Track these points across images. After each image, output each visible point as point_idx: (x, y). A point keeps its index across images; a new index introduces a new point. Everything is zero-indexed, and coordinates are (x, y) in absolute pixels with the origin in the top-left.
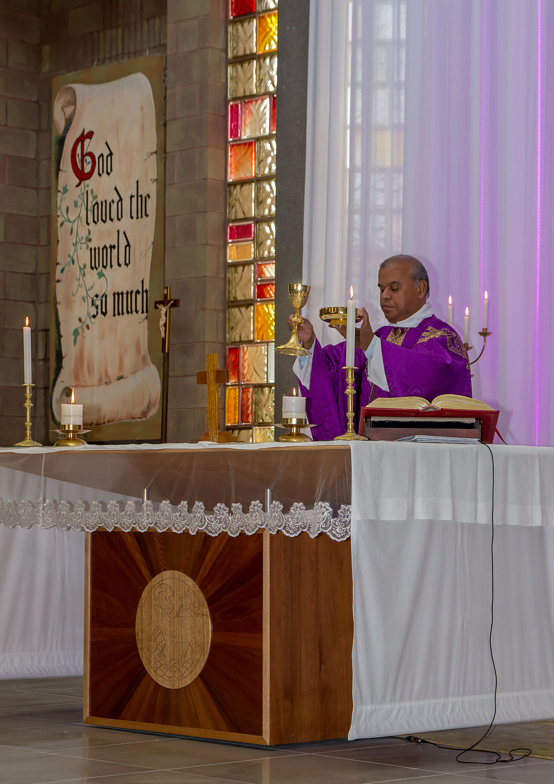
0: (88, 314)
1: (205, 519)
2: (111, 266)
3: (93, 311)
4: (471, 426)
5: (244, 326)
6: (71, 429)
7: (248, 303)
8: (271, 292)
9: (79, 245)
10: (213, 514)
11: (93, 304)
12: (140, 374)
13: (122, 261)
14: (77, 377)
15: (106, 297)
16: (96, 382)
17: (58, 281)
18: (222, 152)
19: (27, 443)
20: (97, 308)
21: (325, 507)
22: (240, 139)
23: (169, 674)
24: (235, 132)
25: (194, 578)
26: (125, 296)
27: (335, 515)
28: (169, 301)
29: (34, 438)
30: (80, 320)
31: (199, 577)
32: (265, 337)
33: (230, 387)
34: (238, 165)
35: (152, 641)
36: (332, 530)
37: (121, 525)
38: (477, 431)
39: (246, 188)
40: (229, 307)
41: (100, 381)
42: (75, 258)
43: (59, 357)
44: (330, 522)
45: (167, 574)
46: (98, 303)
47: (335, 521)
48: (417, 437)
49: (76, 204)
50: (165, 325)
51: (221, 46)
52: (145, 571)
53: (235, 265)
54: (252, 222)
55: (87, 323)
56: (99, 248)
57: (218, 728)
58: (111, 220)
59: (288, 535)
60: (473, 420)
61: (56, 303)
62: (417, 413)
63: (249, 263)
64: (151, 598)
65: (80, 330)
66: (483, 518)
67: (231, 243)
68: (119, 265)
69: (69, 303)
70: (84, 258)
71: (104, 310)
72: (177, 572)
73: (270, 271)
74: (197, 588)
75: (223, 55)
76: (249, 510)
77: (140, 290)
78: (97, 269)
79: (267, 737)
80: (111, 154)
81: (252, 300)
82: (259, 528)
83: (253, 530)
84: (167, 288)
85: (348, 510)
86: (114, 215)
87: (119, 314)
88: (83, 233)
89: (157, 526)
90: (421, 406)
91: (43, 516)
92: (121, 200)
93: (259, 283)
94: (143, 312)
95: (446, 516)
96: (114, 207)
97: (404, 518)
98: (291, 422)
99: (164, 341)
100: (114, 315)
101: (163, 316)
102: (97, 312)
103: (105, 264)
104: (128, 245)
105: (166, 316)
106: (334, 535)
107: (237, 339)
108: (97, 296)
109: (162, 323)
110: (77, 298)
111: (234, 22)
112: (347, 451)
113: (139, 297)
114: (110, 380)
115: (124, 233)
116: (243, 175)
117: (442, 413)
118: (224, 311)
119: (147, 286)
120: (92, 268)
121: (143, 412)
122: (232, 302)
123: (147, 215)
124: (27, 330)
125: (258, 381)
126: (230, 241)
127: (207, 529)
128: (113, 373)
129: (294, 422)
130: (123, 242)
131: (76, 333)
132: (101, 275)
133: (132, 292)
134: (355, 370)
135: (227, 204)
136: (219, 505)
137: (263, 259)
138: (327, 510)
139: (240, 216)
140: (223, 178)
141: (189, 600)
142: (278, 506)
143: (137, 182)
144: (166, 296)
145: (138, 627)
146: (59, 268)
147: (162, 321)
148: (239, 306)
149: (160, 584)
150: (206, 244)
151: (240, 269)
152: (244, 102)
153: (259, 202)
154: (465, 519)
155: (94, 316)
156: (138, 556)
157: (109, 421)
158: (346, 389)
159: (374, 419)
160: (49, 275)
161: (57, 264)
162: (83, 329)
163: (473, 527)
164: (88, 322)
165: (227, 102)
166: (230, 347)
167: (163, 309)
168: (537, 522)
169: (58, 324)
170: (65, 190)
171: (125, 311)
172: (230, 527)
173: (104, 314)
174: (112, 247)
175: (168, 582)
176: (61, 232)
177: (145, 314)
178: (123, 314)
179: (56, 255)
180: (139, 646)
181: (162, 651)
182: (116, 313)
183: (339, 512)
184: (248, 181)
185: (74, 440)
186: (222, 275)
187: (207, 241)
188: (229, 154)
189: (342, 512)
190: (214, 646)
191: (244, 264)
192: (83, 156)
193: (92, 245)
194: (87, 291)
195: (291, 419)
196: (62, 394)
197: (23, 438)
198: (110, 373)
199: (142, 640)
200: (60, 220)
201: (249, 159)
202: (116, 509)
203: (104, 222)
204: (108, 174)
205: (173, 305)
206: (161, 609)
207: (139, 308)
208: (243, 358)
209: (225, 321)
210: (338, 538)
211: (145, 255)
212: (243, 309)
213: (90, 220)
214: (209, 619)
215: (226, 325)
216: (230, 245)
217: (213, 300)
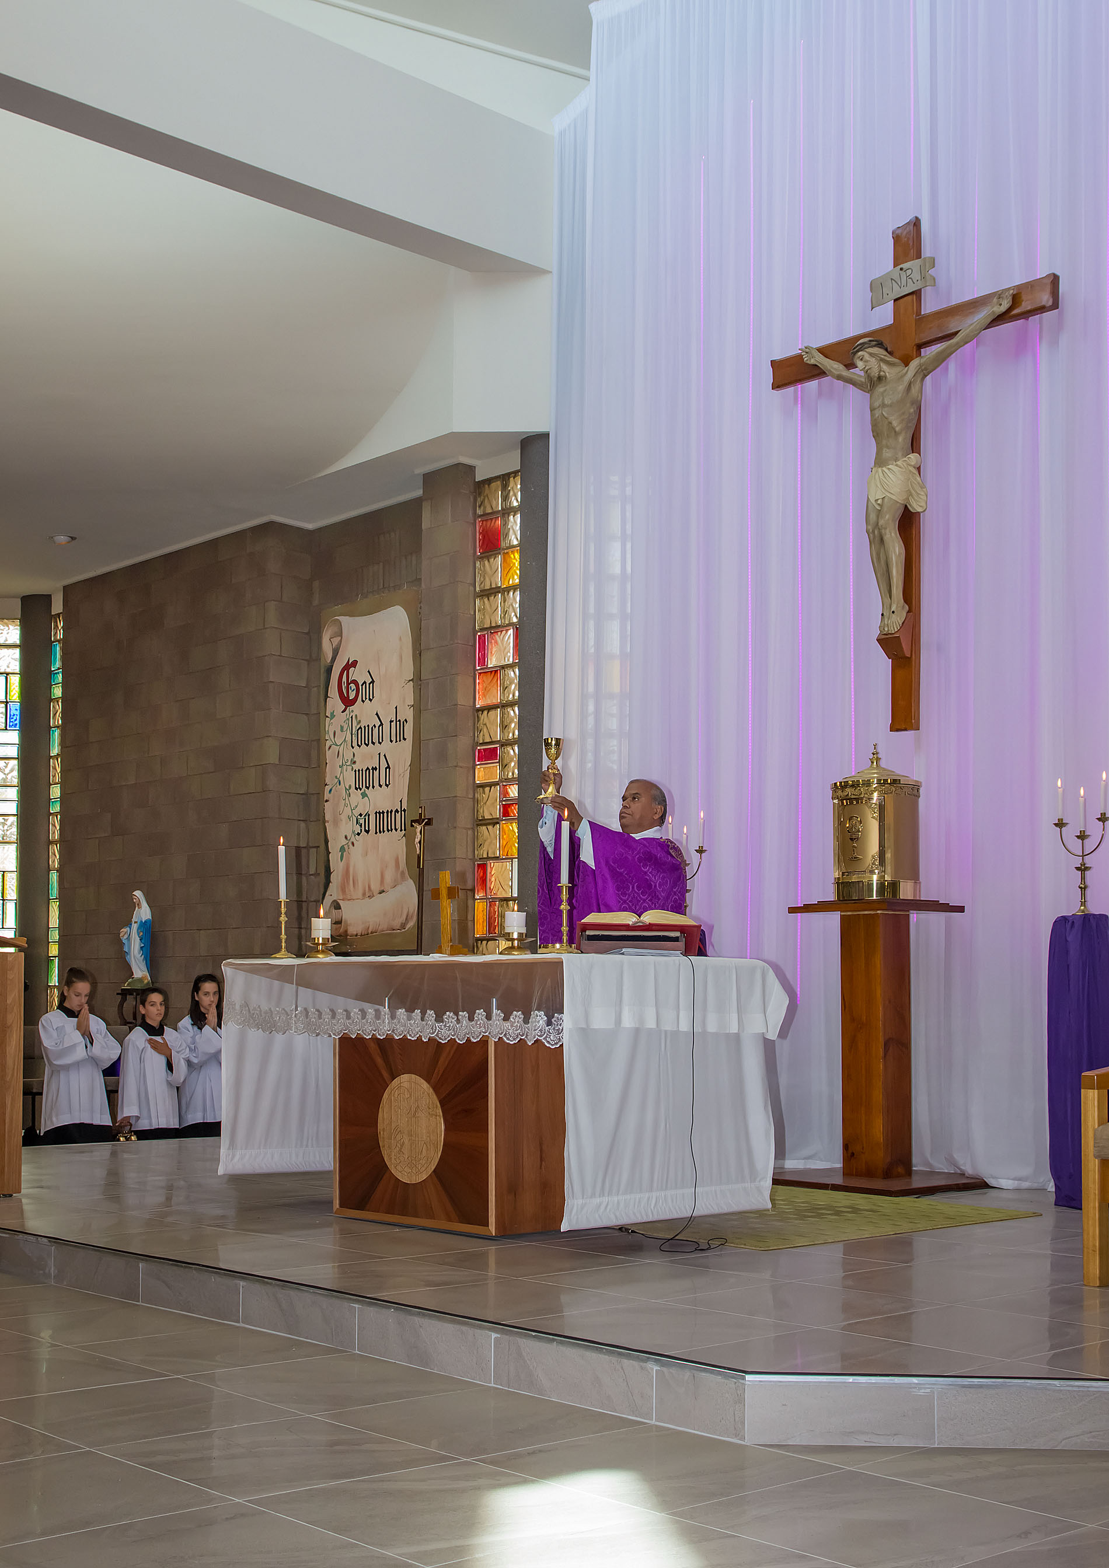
0: (353, 832)
1: (436, 1027)
2: (373, 787)
3: (357, 829)
4: (676, 939)
5: (491, 843)
6: (321, 941)
7: (494, 822)
8: (515, 811)
9: (345, 767)
10: (443, 1022)
11: (357, 823)
12: (399, 888)
13: (383, 782)
14: (343, 891)
15: (369, 815)
16: (360, 895)
17: (327, 801)
18: (472, 679)
19: (283, 955)
20: (361, 826)
21: (540, 1016)
22: (487, 668)
23: (407, 1170)
24: (483, 661)
25: (428, 1081)
26: (385, 814)
27: (549, 1023)
28: (424, 820)
29: (288, 950)
30: (346, 837)
31: (432, 1081)
32: (509, 854)
33: (479, 901)
34: (486, 691)
35: (393, 1139)
36: (546, 1037)
37: (363, 1031)
38: (681, 944)
39: (492, 713)
40: (478, 825)
41: (364, 894)
42: (341, 779)
43: (328, 872)
44: (545, 1030)
45: (405, 1077)
46: (362, 821)
47: (550, 1029)
48: (624, 950)
49: (342, 727)
50: (420, 842)
51: (470, 580)
52: (386, 1075)
53: (482, 786)
54: (498, 745)
55: (351, 840)
56: (362, 770)
57: (450, 1220)
58: (373, 743)
59: (508, 1042)
60: (678, 934)
61: (324, 821)
62: (627, 927)
63: (495, 784)
64: (391, 1100)
65: (346, 847)
66: (684, 1026)
67: (478, 765)
68: (380, 786)
69: (336, 822)
70: (349, 778)
71: (367, 829)
72: (413, 1076)
73: (514, 791)
74: (431, 1090)
75: (472, 588)
76: (474, 1018)
77: (399, 810)
78: (361, 789)
79: (492, 1228)
80: (373, 682)
81: (498, 818)
82: (483, 1035)
83: (478, 1037)
84: (422, 808)
85: (561, 1019)
86: (375, 740)
87: (380, 832)
88: (349, 756)
89: (394, 1033)
90: (630, 921)
91: (295, 1023)
92: (382, 724)
93: (504, 803)
94: (401, 830)
95: (651, 1024)
96: (376, 730)
97: (612, 1026)
98: (512, 936)
99: (419, 858)
100: (376, 833)
101: (418, 834)
102: (361, 830)
103: (368, 785)
104: (388, 767)
105: (421, 833)
106: (548, 1042)
107: (485, 856)
108: (361, 815)
109: (417, 840)
110: (344, 817)
111: (481, 558)
112: (560, 963)
113: (398, 815)
114: (373, 894)
115: (385, 755)
116: (489, 701)
117: (650, 927)
118: (473, 829)
119: (404, 806)
120: (356, 789)
121: (402, 923)
122: (480, 820)
123: (405, 739)
124: (282, 849)
125: (505, 896)
127: (438, 1037)
128: (375, 887)
129: (515, 936)
130: (384, 765)
131: (342, 849)
132: (364, 795)
133: (392, 811)
134: (569, 887)
135: (476, 729)
136: (448, 1013)
137: (507, 780)
138: (542, 1018)
139: (488, 740)
140: (472, 704)
141: (424, 1102)
142: (500, 1014)
143: (396, 708)
144: (421, 814)
145: (380, 1126)
146: (327, 788)
147: (417, 838)
148: (486, 825)
149: (399, 1087)
150: (456, 766)
151: (487, 789)
152: (491, 632)
153: (504, 727)
154: (668, 1026)
155: (358, 834)
156: (379, 1061)
157: (372, 933)
158: (561, 905)
159: (589, 933)
160: (320, 794)
161: (326, 785)
162: (348, 846)
163: (675, 1034)
164: (353, 839)
165: (475, 632)
166: (479, 863)
167: (419, 828)
168: (734, 1029)
169: (326, 841)
170: (333, 716)
171: (385, 829)
172: (458, 1034)
173: (367, 832)
174: (374, 769)
175: (406, 1085)
176: (328, 753)
177: (403, 832)
178: (384, 832)
179: (325, 777)
180: (381, 1144)
181: (401, 1148)
182: (378, 831)
183: (553, 1020)
184: (494, 707)
185: (323, 952)
186: (471, 796)
187: (457, 764)
188: (478, 681)
189: (555, 1021)
190: (446, 1144)
191: (491, 785)
192: (348, 684)
193: (356, 767)
194: (352, 810)
195: (513, 933)
196: (330, 907)
197: (279, 950)
198: (372, 887)
199: (384, 1138)
200: (328, 744)
201: (495, 686)
202: (359, 1016)
203: (367, 745)
204: (370, 700)
205: (427, 824)
206: (399, 1110)
207: (398, 826)
208: (490, 873)
209: (475, 838)
210: (552, 1045)
211: (403, 776)
212: (490, 827)
213: (355, 744)
214: (442, 1119)
215: (475, 842)
216: (478, 767)
217: (464, 819)
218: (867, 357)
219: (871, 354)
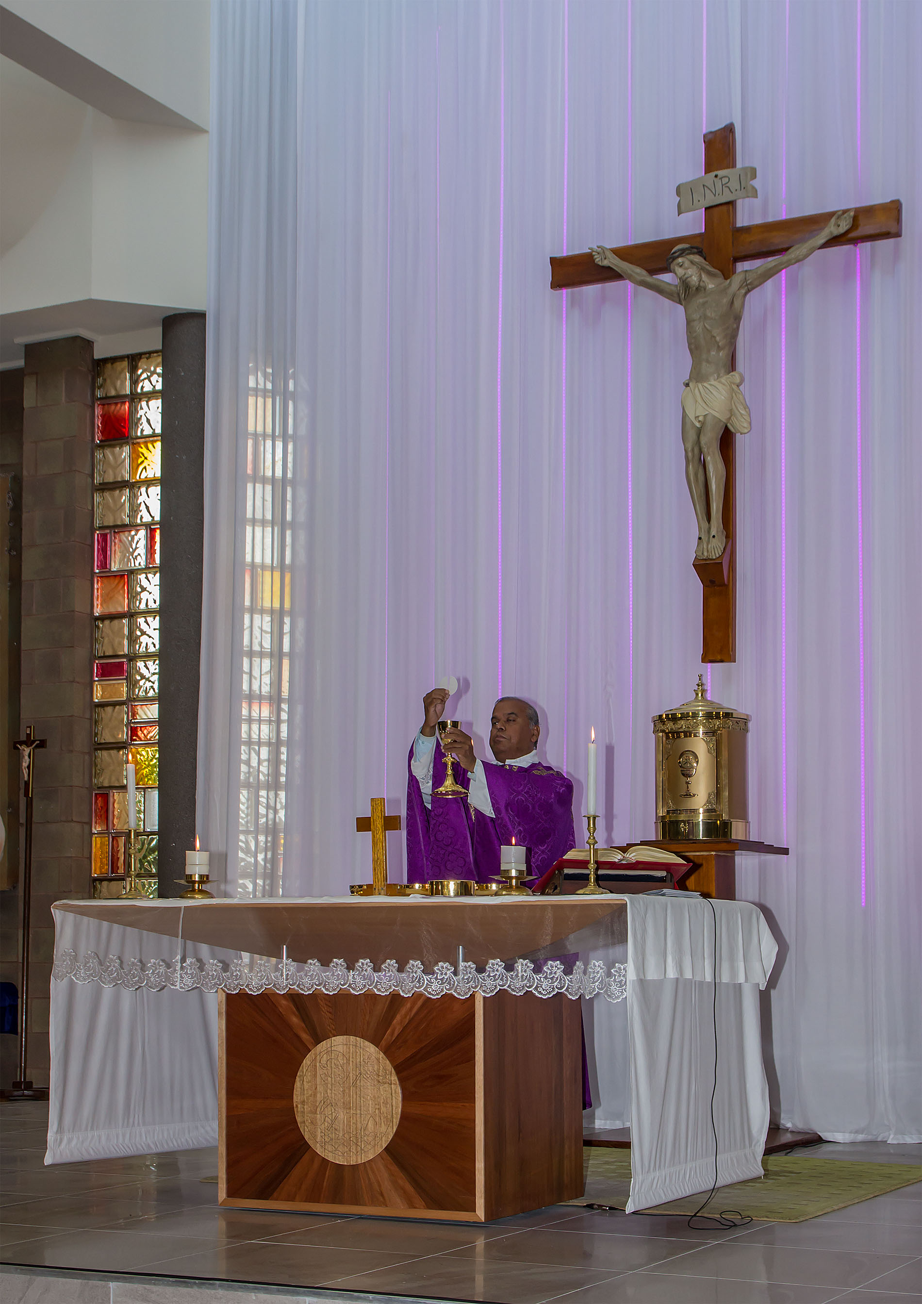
1: (422, 980)
4: (661, 880)
5: (115, 770)
6: (197, 879)
7: (119, 746)
10: (433, 974)
18: (87, 583)
22: (110, 571)
23: (342, 1149)
24: (104, 564)
25: (376, 1044)
28: (34, 742)
31: (383, 1043)
33: (96, 835)
34: (107, 599)
35: (318, 1113)
39: (116, 623)
40: (96, 749)
45: (338, 1042)
48: (665, 890)
50: (29, 767)
51: (87, 470)
52: (305, 1037)
53: (103, 705)
54: (125, 660)
57: (412, 1205)
60: (664, 874)
62: (612, 865)
63: (120, 703)
64: (316, 1066)
67: (97, 681)
72: (353, 1038)
73: (150, 713)
75: (89, 480)
76: (485, 969)
79: (480, 1213)
81: (124, 743)
84: (30, 727)
85: (624, 969)
90: (615, 858)
91: (181, 977)
93: (132, 725)
97: (662, 977)
99: (27, 785)
101: (27, 758)
105: (29, 757)
107: (106, 784)
109: (25, 765)
111: (101, 446)
112: (623, 906)
116: (112, 609)
118: (89, 754)
122: (99, 744)
126: (97, 679)
127: (427, 991)
135: (93, 640)
136: (440, 964)
137: (136, 700)
139: (110, 652)
140: (89, 611)
141: (370, 1069)
142: (526, 965)
144: (30, 735)
145: (296, 1098)
147: (26, 762)
148: (108, 749)
149: (329, 1052)
150: (72, 681)
151: (109, 709)
152: (115, 532)
153: (134, 639)
154: (698, 977)
159: (567, 871)
163: (701, 983)
165: (93, 530)
166: (96, 792)
167: (26, 751)
168: (741, 979)
175: (340, 1048)
180: (299, 1119)
181: (332, 1124)
184: (120, 616)
185: (200, 891)
186: (88, 716)
187: (74, 678)
188: (96, 586)
190: (404, 1117)
191: (114, 704)
199: (303, 1112)
201: (121, 592)
205: (37, 746)
206: (329, 1079)
208: (114, 804)
209: (93, 764)
212: (112, 752)
214: (399, 1088)
215: (93, 768)
216: (96, 683)
217: (81, 741)
218: (687, 263)
219: (692, 262)
